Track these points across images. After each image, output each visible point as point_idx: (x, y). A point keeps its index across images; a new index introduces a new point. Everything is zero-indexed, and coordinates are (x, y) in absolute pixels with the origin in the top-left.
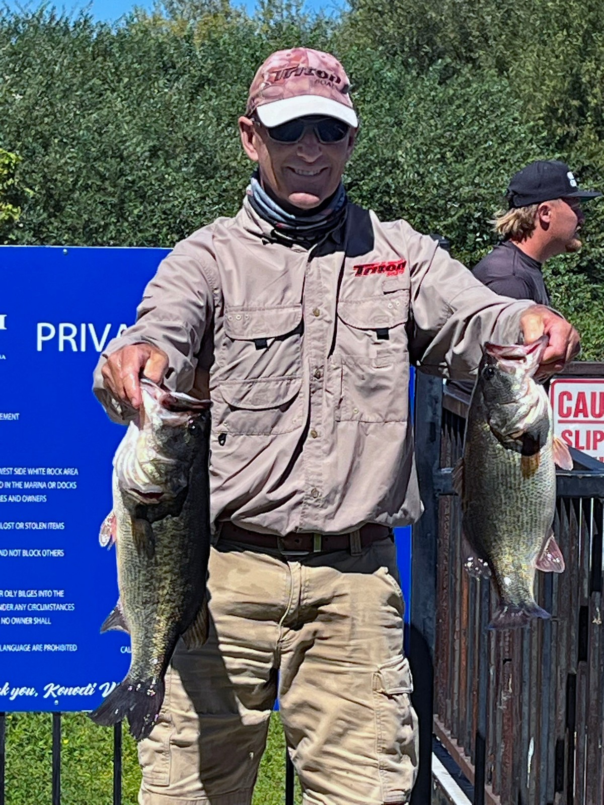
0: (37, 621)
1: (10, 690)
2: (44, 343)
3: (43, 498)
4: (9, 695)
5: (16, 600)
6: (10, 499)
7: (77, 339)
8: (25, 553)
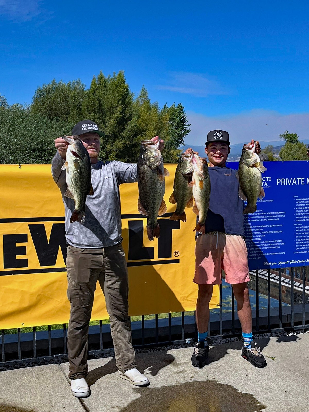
0: (277, 247)
1: (272, 264)
2: (278, 183)
3: (278, 219)
4: (272, 265)
5: (273, 243)
6: (272, 220)
7: (285, 182)
8: (275, 232)
